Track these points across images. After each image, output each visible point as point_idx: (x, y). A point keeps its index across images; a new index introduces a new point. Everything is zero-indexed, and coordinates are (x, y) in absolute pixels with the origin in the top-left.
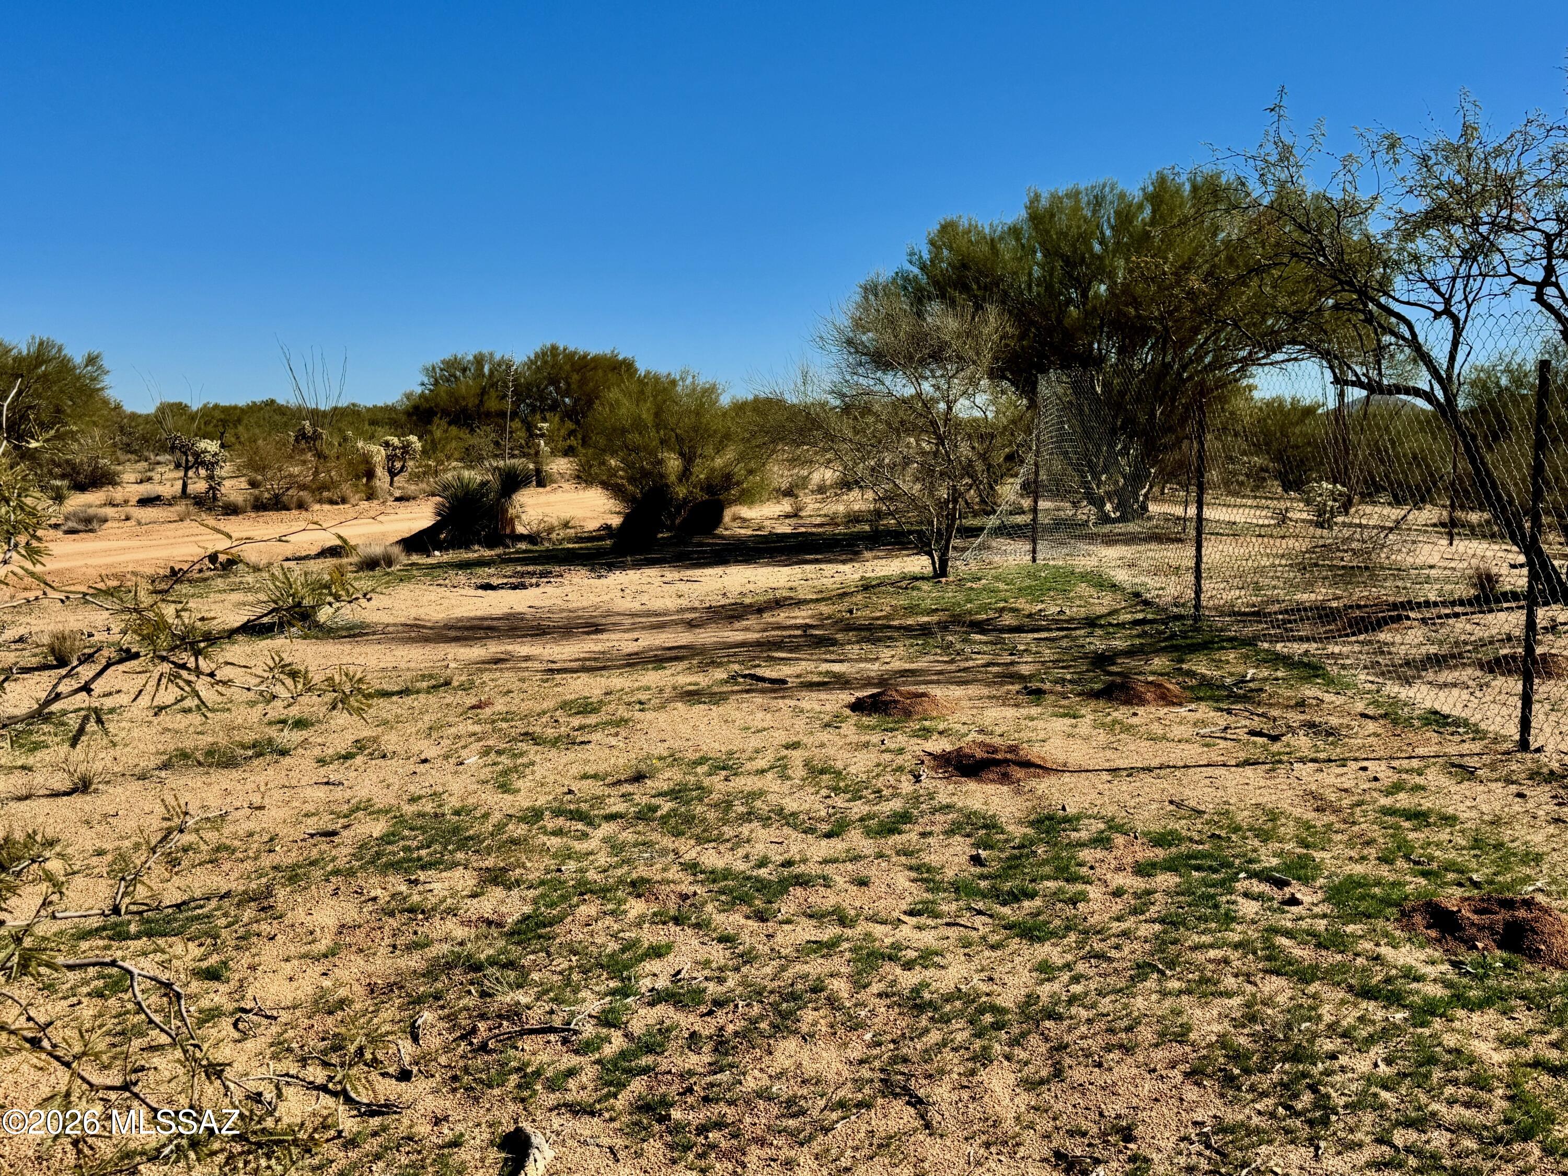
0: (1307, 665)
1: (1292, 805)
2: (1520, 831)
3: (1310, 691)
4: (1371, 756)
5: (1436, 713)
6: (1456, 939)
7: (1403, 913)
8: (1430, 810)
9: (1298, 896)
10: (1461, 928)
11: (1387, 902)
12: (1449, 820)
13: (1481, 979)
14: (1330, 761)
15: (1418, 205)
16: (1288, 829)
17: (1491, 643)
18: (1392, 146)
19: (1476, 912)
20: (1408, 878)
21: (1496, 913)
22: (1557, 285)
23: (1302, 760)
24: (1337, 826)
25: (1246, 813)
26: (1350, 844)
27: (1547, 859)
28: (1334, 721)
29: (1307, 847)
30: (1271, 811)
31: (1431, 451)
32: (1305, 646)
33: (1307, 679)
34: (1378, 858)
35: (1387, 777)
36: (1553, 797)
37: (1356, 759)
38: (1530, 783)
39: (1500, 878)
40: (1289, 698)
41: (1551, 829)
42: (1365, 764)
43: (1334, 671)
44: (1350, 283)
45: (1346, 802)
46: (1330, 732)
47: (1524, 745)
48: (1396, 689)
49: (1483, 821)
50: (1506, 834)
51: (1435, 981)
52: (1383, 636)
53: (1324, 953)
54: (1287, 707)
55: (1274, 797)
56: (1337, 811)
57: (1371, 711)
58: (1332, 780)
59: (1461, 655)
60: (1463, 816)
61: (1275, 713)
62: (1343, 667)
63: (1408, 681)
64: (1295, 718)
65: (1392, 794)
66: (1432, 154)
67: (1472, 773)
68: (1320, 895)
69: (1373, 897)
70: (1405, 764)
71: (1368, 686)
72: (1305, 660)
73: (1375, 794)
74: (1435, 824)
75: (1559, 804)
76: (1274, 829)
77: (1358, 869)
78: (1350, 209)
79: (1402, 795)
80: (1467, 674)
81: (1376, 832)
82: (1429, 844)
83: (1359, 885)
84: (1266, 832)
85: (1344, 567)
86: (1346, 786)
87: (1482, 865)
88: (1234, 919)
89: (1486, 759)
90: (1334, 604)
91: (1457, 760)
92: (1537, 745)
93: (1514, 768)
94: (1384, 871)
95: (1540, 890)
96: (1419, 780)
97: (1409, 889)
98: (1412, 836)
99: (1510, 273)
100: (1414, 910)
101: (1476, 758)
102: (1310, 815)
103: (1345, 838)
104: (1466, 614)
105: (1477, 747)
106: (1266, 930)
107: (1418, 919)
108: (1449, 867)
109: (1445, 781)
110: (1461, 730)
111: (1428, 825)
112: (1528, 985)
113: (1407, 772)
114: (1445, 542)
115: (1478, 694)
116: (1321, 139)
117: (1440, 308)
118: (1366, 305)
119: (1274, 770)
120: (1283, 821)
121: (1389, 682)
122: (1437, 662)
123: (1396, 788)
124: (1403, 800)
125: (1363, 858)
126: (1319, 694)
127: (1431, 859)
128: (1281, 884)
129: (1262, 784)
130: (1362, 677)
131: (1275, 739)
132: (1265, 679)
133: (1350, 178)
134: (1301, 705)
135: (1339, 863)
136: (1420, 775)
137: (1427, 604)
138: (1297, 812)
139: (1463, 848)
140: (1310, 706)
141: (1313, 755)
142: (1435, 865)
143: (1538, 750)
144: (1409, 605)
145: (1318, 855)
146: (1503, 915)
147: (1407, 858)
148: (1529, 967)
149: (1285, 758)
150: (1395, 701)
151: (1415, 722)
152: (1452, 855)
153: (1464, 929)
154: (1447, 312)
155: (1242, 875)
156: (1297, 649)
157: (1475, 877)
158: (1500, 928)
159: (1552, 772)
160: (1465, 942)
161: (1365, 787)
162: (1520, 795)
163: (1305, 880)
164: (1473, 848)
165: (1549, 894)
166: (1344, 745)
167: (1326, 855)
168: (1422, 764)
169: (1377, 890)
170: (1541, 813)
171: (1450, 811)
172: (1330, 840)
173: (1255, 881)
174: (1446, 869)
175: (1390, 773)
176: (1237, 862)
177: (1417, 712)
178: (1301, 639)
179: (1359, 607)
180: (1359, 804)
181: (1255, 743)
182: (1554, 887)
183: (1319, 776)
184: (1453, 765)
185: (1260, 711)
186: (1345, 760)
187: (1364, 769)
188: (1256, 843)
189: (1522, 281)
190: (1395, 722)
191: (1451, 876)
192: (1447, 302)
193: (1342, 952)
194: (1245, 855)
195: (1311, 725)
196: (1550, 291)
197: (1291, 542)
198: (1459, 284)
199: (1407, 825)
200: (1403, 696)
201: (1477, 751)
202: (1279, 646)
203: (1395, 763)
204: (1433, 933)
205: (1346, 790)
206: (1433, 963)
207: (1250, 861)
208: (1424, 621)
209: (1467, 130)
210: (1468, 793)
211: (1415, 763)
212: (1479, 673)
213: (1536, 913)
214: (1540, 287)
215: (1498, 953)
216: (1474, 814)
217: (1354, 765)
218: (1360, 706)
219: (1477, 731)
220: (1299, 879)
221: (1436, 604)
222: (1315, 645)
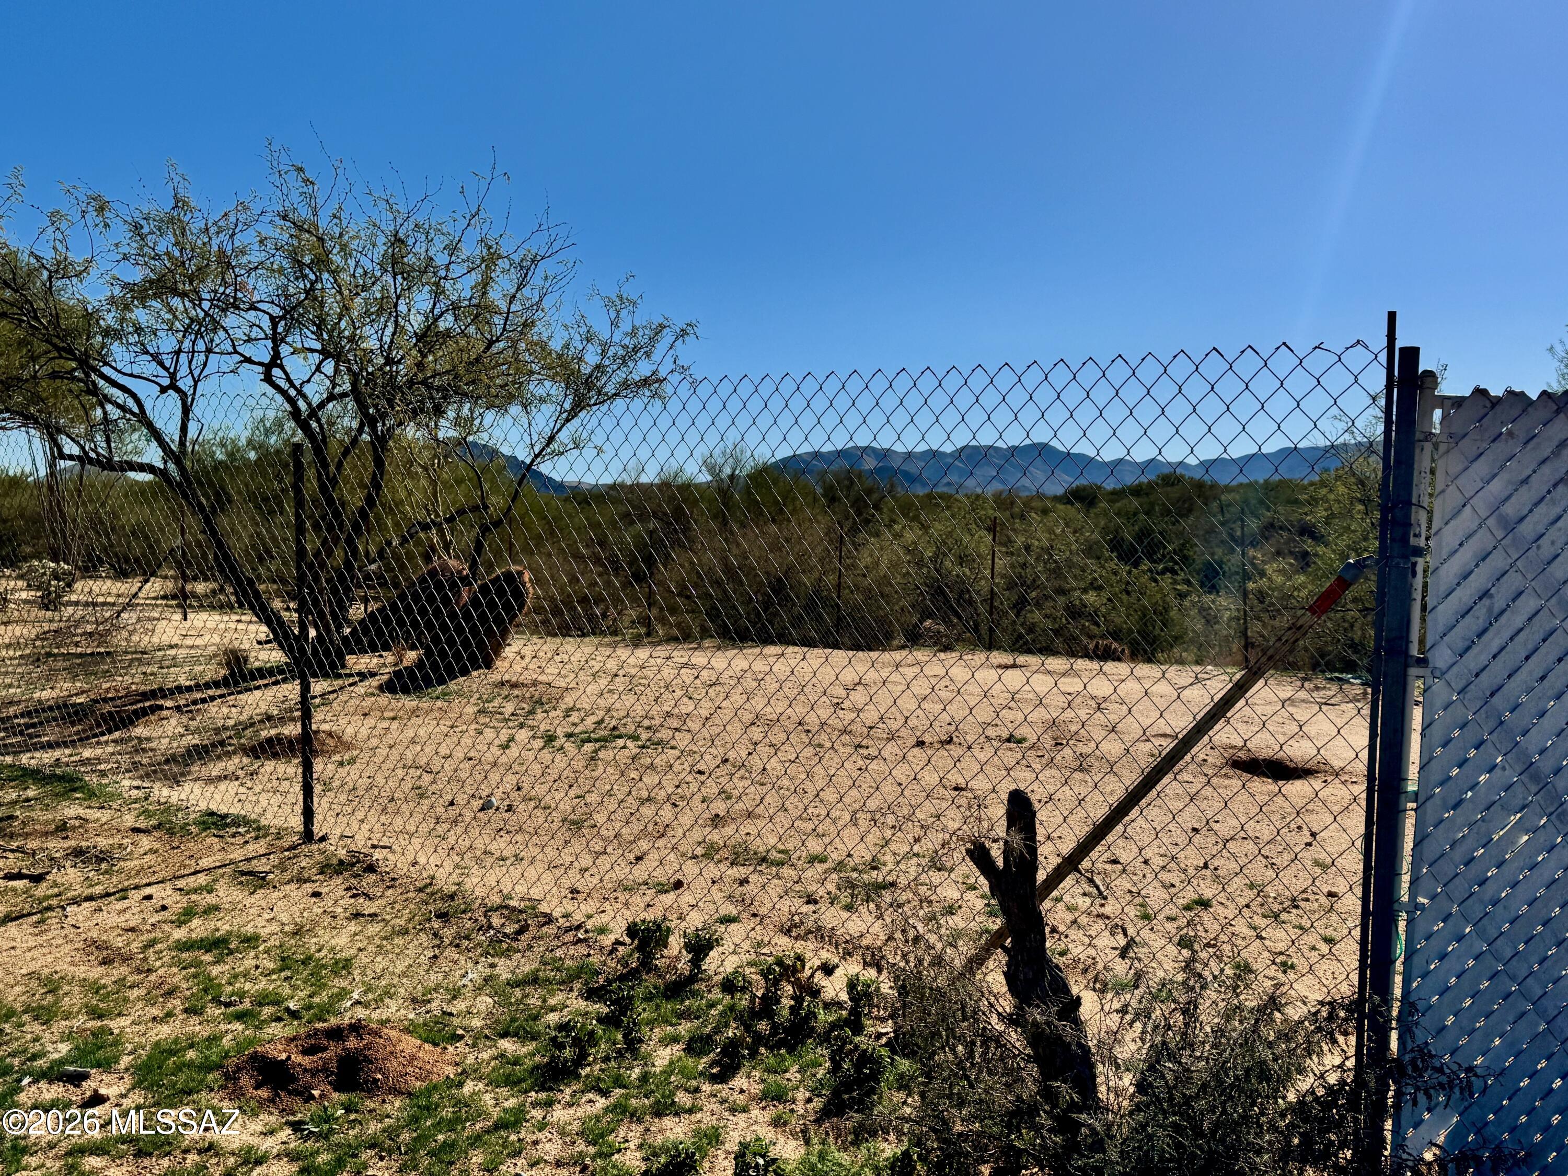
0: (62, 778)
1: (72, 964)
2: (324, 936)
3: (71, 810)
4: (153, 879)
5: (212, 814)
6: (290, 1093)
7: (227, 1076)
8: (230, 933)
9: (103, 1091)
10: (293, 1079)
11: (206, 1067)
12: (251, 941)
13: (326, 1138)
14: (108, 895)
15: (137, 275)
16: (73, 999)
17: (252, 725)
18: (101, 210)
19: (306, 1052)
20: (223, 1027)
21: (325, 1049)
22: (282, 367)
23: (76, 901)
24: (131, 979)
25: (18, 989)
26: (149, 1000)
27: (356, 963)
28: (103, 842)
29: (101, 1017)
30: (49, 979)
31: (148, 523)
32: (57, 753)
33: (65, 795)
34: (186, 1011)
35: (176, 901)
36: (347, 889)
37: (137, 887)
38: (321, 877)
39: (316, 1000)
40: (47, 822)
41: (353, 927)
42: (148, 891)
43: (93, 780)
44: (70, 351)
45: (135, 946)
46: (101, 857)
47: (308, 836)
48: (165, 792)
49: (286, 934)
50: (312, 943)
51: (278, 1156)
52: (139, 731)
53: (146, 1162)
54: (46, 834)
55: (50, 959)
56: (126, 959)
57: (142, 824)
58: (114, 920)
59: (222, 743)
60: (263, 933)
61: (32, 844)
62: (103, 774)
63: (175, 781)
64: (56, 846)
65: (185, 922)
66: (143, 222)
67: (263, 878)
68: (128, 1080)
69: (190, 1064)
70: (192, 882)
71: (134, 793)
72: (58, 771)
73: (166, 928)
74: (237, 950)
75: (354, 896)
76: (56, 1003)
77: (164, 1031)
78: (62, 269)
79: (196, 922)
80: (233, 764)
81: (177, 977)
82: (236, 977)
83: (172, 1053)
84: (47, 1009)
85: (81, 655)
86: (132, 924)
87: (295, 988)
88: (25, 1151)
89: (275, 859)
90: (81, 700)
91: (243, 867)
92: (320, 835)
93: (303, 864)
94: (195, 1027)
95: (358, 1002)
96: (210, 899)
97: (226, 1042)
98: (215, 971)
99: (236, 352)
100: (239, 1069)
101: (264, 860)
102: (96, 972)
103: (142, 992)
104: (221, 696)
105: (260, 847)
106: (69, 1153)
107: (246, 1080)
108: (262, 1000)
109: (237, 894)
110: (242, 830)
111: (231, 952)
112: (373, 1128)
113: (195, 891)
114: (178, 617)
115: (249, 784)
116: (20, 190)
117: (166, 382)
118: (88, 375)
119: (43, 921)
120: (66, 988)
121: (158, 785)
122: (200, 753)
123: (188, 914)
124: (198, 928)
125: (169, 1014)
126: (81, 811)
127: (242, 995)
128: (76, 1079)
129: (31, 944)
130: (126, 783)
131: (37, 879)
132: (14, 803)
133: (60, 237)
134: (62, 828)
135: (142, 1028)
136: (209, 892)
137: (179, 689)
138: (81, 971)
139: (273, 972)
140: (74, 828)
141: (88, 892)
142: (247, 1004)
143: (323, 839)
144: (162, 693)
145: (115, 1025)
146: (333, 1051)
147: (217, 1001)
148: (369, 1104)
149: (54, 902)
150: (167, 808)
151: (193, 829)
152: (263, 984)
153: (298, 1080)
154: (173, 386)
155: (26, 1081)
156: (47, 757)
157: (292, 1005)
158: (333, 1066)
159: (341, 862)
160: (299, 1093)
161: (153, 920)
162: (316, 894)
163: (106, 1065)
164: (282, 970)
165: (366, 1005)
166: (119, 872)
167: (124, 1022)
168: (209, 878)
169: (191, 1054)
170: (339, 910)
171: (249, 930)
172: (126, 1000)
173: (43, 1085)
174: (261, 1004)
175: (177, 896)
176: (16, 1061)
177: (192, 816)
178: (50, 746)
179: (105, 700)
180: (152, 943)
181: (14, 890)
182: (370, 996)
183: (99, 918)
184: (243, 873)
185: (15, 845)
186: (124, 890)
187: (149, 897)
188: (37, 1028)
189: (248, 360)
190: (171, 832)
191: (267, 1011)
192: (173, 376)
193: (168, 1154)
194: (25, 1051)
195: (78, 852)
196: (276, 372)
197: (18, 630)
198: (183, 358)
199: (208, 958)
200: (174, 800)
201: (262, 851)
202: (25, 759)
203: (181, 884)
204: (264, 1093)
205: (132, 930)
206: (272, 1132)
207: (34, 1057)
208: (178, 708)
209: (180, 203)
210: (264, 904)
211: (202, 879)
212: (246, 760)
213: (367, 1038)
214: (268, 368)
215: (335, 1096)
216: (275, 927)
217: (136, 895)
218: (129, 820)
219: (258, 829)
220: (99, 1065)
221: (189, 689)
222: (67, 751)
